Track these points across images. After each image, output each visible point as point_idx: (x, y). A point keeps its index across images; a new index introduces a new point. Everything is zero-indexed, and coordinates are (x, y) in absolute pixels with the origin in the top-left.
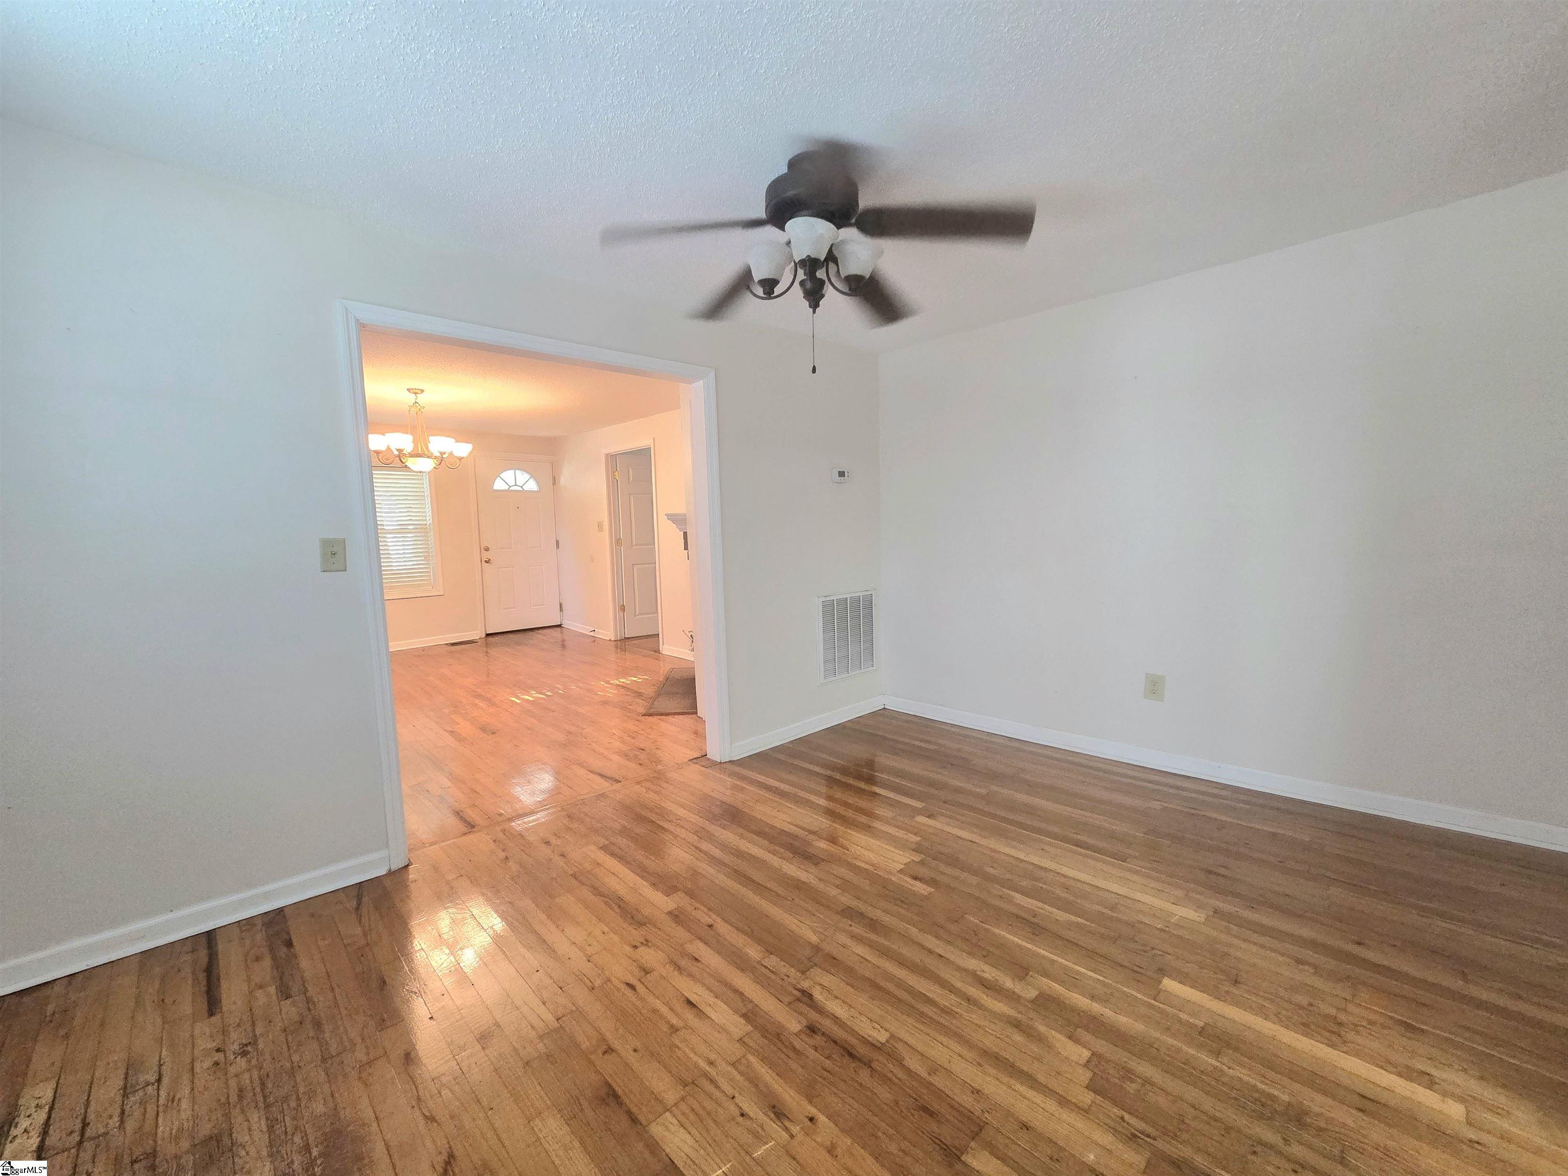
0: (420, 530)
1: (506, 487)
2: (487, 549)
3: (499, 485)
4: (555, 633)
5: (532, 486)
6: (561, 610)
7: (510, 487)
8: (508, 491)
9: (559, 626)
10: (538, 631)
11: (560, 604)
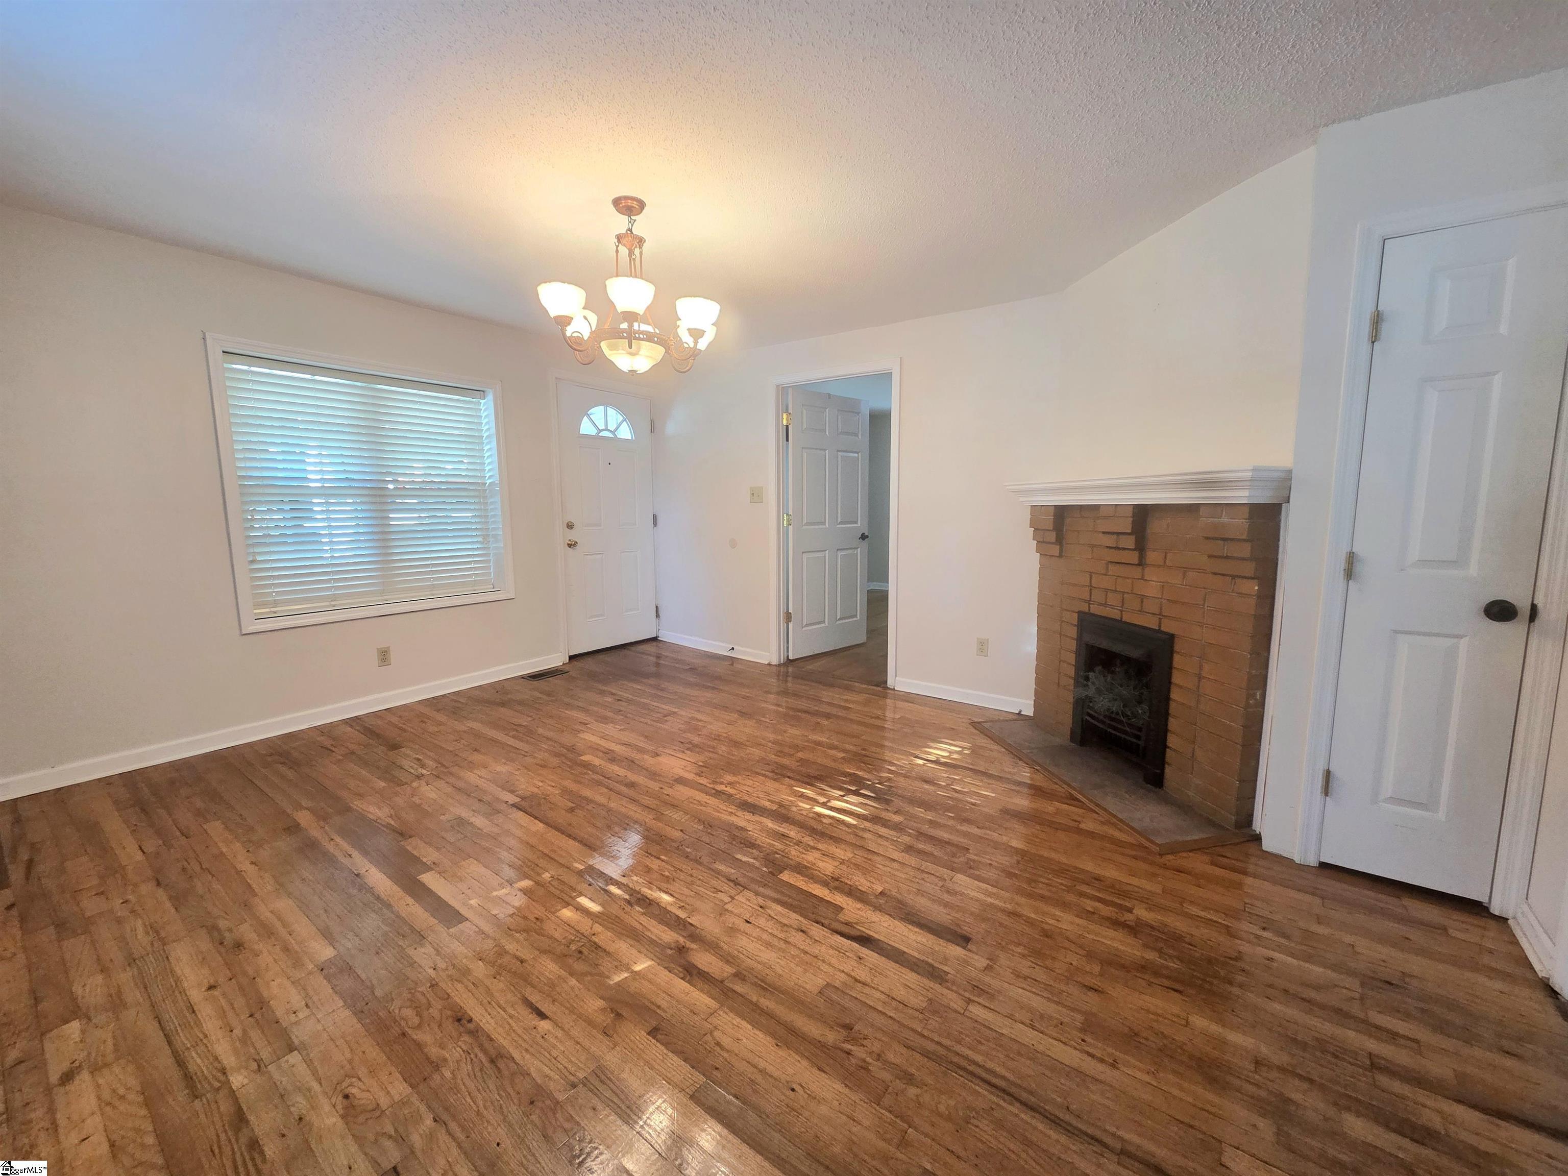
0: (476, 494)
1: (592, 431)
2: (570, 526)
3: (586, 428)
4: (650, 648)
5: (625, 433)
6: (658, 616)
7: (601, 431)
8: (596, 438)
9: (655, 639)
10: (632, 648)
11: (657, 607)
